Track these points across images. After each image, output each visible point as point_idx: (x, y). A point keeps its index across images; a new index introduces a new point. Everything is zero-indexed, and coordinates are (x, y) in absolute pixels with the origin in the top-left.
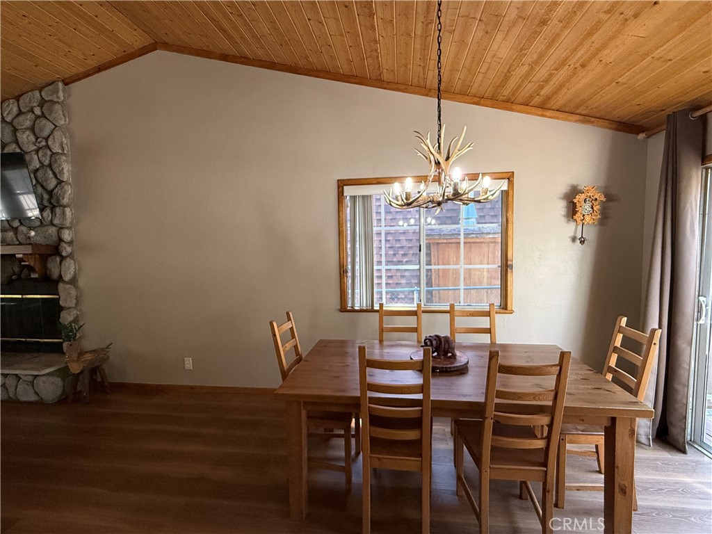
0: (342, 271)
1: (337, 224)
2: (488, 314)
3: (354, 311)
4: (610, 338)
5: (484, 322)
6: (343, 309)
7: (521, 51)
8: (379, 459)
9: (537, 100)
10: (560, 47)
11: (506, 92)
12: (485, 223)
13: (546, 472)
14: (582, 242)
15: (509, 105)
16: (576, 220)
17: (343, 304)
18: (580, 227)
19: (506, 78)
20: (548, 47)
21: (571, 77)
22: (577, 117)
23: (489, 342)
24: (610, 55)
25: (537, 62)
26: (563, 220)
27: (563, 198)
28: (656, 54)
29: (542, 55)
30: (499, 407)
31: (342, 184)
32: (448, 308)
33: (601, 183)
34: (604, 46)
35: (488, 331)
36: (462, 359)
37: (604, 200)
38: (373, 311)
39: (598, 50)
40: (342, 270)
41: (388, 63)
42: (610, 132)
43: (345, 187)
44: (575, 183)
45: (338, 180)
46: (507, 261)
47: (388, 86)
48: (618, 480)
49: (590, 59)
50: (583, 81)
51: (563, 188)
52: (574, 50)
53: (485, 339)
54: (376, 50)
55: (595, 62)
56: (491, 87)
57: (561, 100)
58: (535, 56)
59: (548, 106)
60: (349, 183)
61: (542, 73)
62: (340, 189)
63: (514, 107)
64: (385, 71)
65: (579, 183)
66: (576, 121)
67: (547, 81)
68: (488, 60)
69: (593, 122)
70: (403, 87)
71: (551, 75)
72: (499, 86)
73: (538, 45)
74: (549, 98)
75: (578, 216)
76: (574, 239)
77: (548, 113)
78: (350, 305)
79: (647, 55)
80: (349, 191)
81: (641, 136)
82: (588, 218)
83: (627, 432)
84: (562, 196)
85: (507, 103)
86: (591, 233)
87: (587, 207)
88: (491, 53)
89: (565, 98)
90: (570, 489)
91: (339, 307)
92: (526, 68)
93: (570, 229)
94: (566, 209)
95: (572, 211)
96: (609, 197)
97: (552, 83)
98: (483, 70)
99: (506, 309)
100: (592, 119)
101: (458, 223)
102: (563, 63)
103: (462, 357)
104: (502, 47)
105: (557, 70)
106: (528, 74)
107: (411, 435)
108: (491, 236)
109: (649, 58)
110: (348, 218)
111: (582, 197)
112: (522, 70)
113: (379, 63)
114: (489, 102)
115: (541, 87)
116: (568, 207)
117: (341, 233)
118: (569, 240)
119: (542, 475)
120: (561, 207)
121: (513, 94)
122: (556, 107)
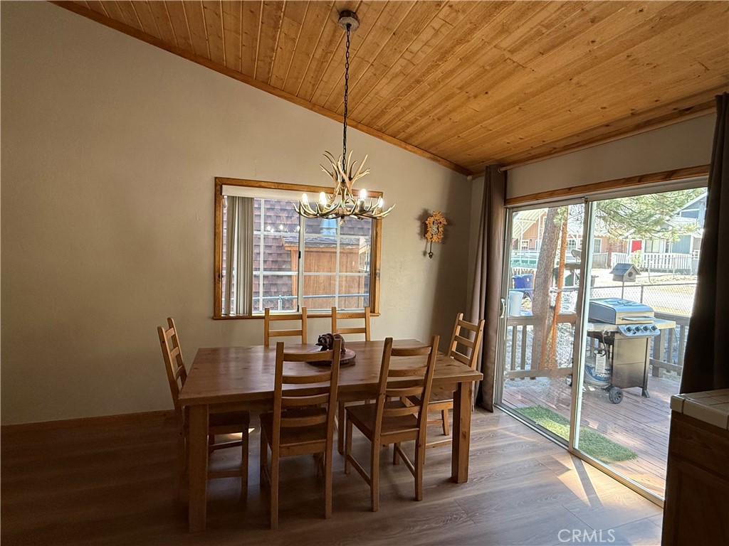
0: (217, 276)
1: (213, 226)
2: (363, 316)
3: (228, 318)
4: (453, 330)
5: (360, 323)
6: (216, 316)
7: (398, 97)
8: (288, 448)
9: (402, 135)
10: (426, 102)
11: (381, 123)
12: (354, 235)
13: (419, 431)
14: (431, 256)
15: (380, 134)
16: (427, 238)
17: (217, 312)
18: (429, 244)
19: (383, 113)
20: (418, 99)
21: (429, 124)
22: (429, 155)
23: (365, 340)
24: (456, 117)
25: (407, 107)
26: (418, 237)
27: (418, 220)
28: (484, 124)
29: (412, 104)
30: (390, 385)
31: (219, 183)
32: (330, 313)
33: (443, 211)
34: (454, 110)
35: (364, 331)
36: (351, 354)
37: (446, 223)
38: (251, 317)
39: (450, 112)
40: (217, 274)
41: (278, 71)
42: (450, 171)
43: (224, 186)
44: (427, 208)
45: (216, 178)
46: (375, 270)
47: (273, 91)
48: (462, 429)
49: (443, 116)
50: (437, 130)
51: (418, 212)
52: (435, 107)
53: (361, 338)
54: (271, 57)
55: (447, 119)
56: (368, 117)
57: (418, 140)
58: (407, 103)
59: (410, 141)
60: (228, 182)
61: (410, 116)
62: (218, 187)
63: (385, 136)
64: (274, 77)
65: (429, 208)
66: (428, 158)
67: (412, 123)
68: (372, 95)
69: (439, 161)
70: (289, 96)
71: (416, 119)
72: (375, 117)
73: (411, 96)
74: (411, 136)
75: (429, 235)
76: (425, 254)
77: (409, 147)
78: (223, 312)
79: (478, 123)
80: (228, 191)
81: (469, 178)
82: (435, 237)
83: (468, 393)
84: (417, 217)
85: (380, 132)
86: (436, 250)
87: (435, 227)
88: (374, 91)
89: (423, 139)
90: (429, 447)
91: (212, 315)
92: (399, 109)
93: (422, 245)
94: (419, 228)
95: (424, 231)
96: (449, 223)
97: (415, 125)
98: (366, 102)
99: (374, 312)
100: (439, 159)
101: (319, 233)
102: (427, 113)
103: (350, 353)
104: (385, 89)
105: (421, 117)
106: (400, 114)
107: (319, 420)
108: (350, 247)
109: (479, 126)
110: (225, 219)
111: (432, 219)
112: (395, 111)
113: (270, 69)
114: (365, 128)
115: (408, 127)
116: (421, 227)
117: (216, 235)
118: (422, 253)
119: (416, 434)
120: (416, 226)
121: (385, 126)
122: (416, 143)
